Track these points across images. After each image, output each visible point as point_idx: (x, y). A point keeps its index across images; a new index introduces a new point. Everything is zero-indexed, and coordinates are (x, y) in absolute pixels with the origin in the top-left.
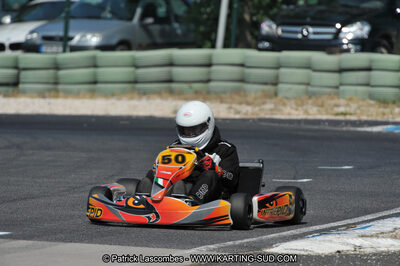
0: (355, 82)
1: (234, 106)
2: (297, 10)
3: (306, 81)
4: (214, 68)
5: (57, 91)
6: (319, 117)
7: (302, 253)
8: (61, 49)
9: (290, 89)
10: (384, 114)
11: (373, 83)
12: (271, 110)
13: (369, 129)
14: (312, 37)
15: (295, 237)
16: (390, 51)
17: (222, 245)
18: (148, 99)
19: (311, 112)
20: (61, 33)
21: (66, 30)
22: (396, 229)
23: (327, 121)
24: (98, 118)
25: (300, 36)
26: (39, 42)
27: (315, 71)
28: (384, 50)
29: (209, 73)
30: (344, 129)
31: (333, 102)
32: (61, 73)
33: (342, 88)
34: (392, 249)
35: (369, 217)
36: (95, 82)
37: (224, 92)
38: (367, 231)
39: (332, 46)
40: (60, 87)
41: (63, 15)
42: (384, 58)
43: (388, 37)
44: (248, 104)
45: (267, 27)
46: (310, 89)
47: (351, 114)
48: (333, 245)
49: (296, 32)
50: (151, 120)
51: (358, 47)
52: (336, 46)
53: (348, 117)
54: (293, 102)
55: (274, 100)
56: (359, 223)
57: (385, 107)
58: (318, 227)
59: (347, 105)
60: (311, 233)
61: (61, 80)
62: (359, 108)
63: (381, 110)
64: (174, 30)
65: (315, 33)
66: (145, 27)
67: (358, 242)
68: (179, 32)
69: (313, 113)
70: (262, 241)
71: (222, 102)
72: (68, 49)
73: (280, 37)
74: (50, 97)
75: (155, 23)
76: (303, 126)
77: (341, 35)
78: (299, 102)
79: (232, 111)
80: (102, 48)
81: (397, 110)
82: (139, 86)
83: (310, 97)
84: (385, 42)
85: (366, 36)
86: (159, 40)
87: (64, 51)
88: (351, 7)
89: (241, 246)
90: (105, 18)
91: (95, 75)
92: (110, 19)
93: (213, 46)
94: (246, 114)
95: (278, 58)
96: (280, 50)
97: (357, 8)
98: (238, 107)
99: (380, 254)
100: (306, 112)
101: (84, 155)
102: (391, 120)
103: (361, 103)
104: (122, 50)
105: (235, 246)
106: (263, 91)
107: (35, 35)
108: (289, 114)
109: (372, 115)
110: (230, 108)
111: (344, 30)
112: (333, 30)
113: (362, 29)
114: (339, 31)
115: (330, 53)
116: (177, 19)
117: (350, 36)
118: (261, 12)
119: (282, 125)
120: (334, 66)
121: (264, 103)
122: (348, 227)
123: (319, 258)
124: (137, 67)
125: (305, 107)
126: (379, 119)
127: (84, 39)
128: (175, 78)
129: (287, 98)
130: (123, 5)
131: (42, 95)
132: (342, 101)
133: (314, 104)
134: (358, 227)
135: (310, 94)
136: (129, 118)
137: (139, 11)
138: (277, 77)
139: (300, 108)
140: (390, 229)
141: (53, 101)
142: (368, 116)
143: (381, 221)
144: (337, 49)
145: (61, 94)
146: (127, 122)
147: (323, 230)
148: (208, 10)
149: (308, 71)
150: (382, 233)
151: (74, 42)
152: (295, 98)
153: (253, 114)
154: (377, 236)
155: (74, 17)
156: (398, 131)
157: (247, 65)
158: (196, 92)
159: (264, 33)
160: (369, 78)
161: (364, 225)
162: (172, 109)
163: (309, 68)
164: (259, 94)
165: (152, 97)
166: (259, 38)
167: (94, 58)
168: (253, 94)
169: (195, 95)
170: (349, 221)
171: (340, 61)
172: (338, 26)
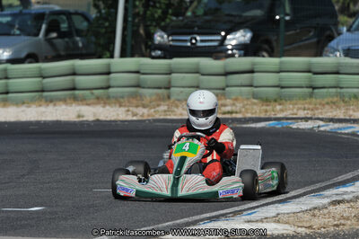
0: (239, 82)
1: (131, 109)
2: (186, 21)
3: (195, 84)
4: (112, 75)
9: (182, 92)
10: (266, 111)
11: (255, 84)
12: (165, 111)
13: (253, 125)
14: (199, 44)
15: (188, 225)
16: (271, 55)
18: (55, 105)
22: (278, 214)
24: (10, 124)
25: (189, 44)
27: (203, 75)
28: (265, 54)
29: (108, 80)
30: (231, 125)
31: (220, 102)
33: (227, 89)
34: (276, 233)
35: (255, 204)
36: (7, 93)
37: (123, 97)
38: (253, 217)
39: (218, 52)
42: (265, 61)
43: (268, 42)
44: (144, 106)
45: (160, 37)
47: (236, 113)
49: (186, 41)
50: (58, 123)
51: (242, 52)
52: (221, 52)
53: (234, 115)
54: (184, 103)
55: (167, 103)
56: (245, 210)
57: (267, 105)
58: (208, 215)
59: (234, 104)
60: (202, 220)
62: (243, 107)
63: (264, 107)
64: (77, 43)
65: (202, 41)
66: (49, 41)
68: (80, 45)
71: (120, 106)
73: (171, 46)
75: (58, 37)
77: (227, 42)
79: (130, 113)
80: (12, 61)
81: (278, 107)
82: (45, 94)
84: (266, 47)
85: (248, 42)
86: (62, 53)
88: (235, 16)
90: (14, 35)
91: (7, 85)
92: (19, 35)
93: (112, 56)
94: (142, 116)
95: (170, 65)
96: (171, 58)
97: (240, 16)
98: (135, 110)
102: (273, 116)
103: (245, 102)
104: (30, 62)
106: (157, 95)
108: (181, 114)
109: (256, 113)
110: (128, 111)
111: (228, 37)
112: (219, 38)
113: (244, 36)
114: (225, 38)
115: (217, 58)
116: (79, 33)
117: (234, 42)
118: (154, 24)
120: (221, 71)
121: (158, 105)
122: (235, 213)
124: (44, 78)
126: (262, 116)
128: (78, 86)
129: (179, 100)
130: (29, 23)
132: (229, 101)
134: (245, 213)
136: (38, 123)
137: (44, 27)
138: (170, 82)
140: (274, 214)
142: (252, 114)
143: (265, 208)
144: (224, 54)
146: (36, 127)
147: (213, 217)
148: (107, 24)
149: (197, 75)
150: (266, 218)
153: (149, 115)
154: (261, 221)
156: (280, 126)
157: (142, 71)
158: (98, 98)
159: (156, 42)
160: (252, 79)
161: (249, 212)
162: (76, 114)
163: (197, 73)
164: (154, 97)
165: (58, 103)
166: (153, 47)
167: (5, 70)
168: (148, 98)
169: (95, 101)
170: (236, 209)
171: (225, 66)
172: (223, 33)
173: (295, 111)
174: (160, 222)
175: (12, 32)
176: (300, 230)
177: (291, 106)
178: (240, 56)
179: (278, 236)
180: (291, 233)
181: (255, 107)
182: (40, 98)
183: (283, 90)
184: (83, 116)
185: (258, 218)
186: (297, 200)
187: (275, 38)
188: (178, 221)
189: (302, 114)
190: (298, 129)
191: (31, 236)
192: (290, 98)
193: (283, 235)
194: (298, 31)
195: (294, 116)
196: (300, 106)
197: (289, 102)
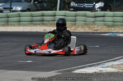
0: (99, 20)
3: (84, 20)
4: (56, 17)
5: (8, 24)
6: (89, 31)
7: (84, 73)
8: (9, 12)
9: (80, 23)
10: (109, 30)
11: (105, 21)
12: (74, 29)
13: (104, 35)
14: (86, 7)
15: (81, 68)
16: (111, 11)
17: (59, 71)
18: (36, 26)
19: (86, 30)
20: (9, 7)
21: (11, 6)
22: (113, 65)
23: (91, 32)
24: (21, 32)
25: (83, 7)
26: (2, 9)
27: (87, 17)
28: (108, 10)
29: (55, 18)
30: (97, 35)
31: (93, 26)
32: (10, 19)
33: (95, 22)
34: (112, 71)
35: (104, 61)
36: (20, 22)
38: (104, 66)
39: (92, 9)
40: (9, 23)
41: (10, 1)
42: (108, 13)
43: (110, 7)
45: (73, 4)
46: (86, 22)
47: (98, 30)
48: (93, 70)
49: (82, 5)
50: (37, 32)
51: (101, 10)
52: (94, 9)
53: (98, 31)
54: (80, 27)
55: (75, 26)
56: (101, 63)
57: (109, 28)
58: (88, 65)
59: (97, 27)
60: (86, 66)
61: (9, 21)
62: (101, 28)
63: (108, 29)
64: (44, 5)
65: (87, 6)
66: (35, 4)
67: (101, 69)
68: (45, 6)
69: (87, 30)
70: (71, 69)
72: (11, 12)
73: (76, 7)
74: (6, 26)
75: (38, 3)
76: (84, 34)
77: (95, 6)
78: (83, 27)
80: (22, 11)
81: (113, 29)
82: (33, 22)
83: (86, 25)
84: (109, 8)
85: (103, 6)
86: (39, 9)
87: (10, 12)
89: (65, 71)
90: (23, 2)
91: (20, 19)
92: (24, 2)
93: (56, 10)
95: (76, 13)
96: (76, 11)
99: (108, 73)
100: (85, 30)
101: (16, 44)
102: (111, 32)
103: (102, 27)
104: (28, 11)
105: (63, 71)
106: (71, 23)
107: (1, 7)
108: (80, 30)
109: (105, 30)
111: (96, 4)
112: (93, 5)
113: (102, 4)
114: (95, 5)
115: (92, 12)
116: (45, 2)
117: (98, 6)
119: (77, 34)
120: (93, 16)
121: (72, 27)
122: (98, 64)
123: (89, 74)
124: (33, 17)
125: (84, 28)
126: (107, 31)
127: (16, 8)
128: (44, 20)
129: (79, 26)
131: (3, 25)
132: (96, 26)
133: (87, 27)
134: (101, 64)
135: (86, 24)
136: (30, 32)
138: (76, 19)
139: (83, 28)
140: (111, 65)
141: (7, 27)
142: (104, 31)
143: (108, 63)
144: (94, 10)
145: (9, 25)
146: (30, 34)
147: (90, 65)
151: (13, 9)
152: (81, 25)
154: (107, 67)
155: (13, 2)
156: (113, 35)
157: (66, 15)
158: (51, 24)
159: (71, 6)
160: (104, 19)
161: (103, 64)
162: (44, 30)
163: (85, 16)
164: (70, 24)
165: (37, 26)
166: (70, 7)
167: (19, 14)
168: (68, 25)
169: (50, 25)
170: (98, 63)
171: (95, 14)
172: (94, 3)
173: (118, 30)
174: (72, 67)
175: (22, 1)
176: (120, 70)
177: (117, 28)
178: (100, 11)
179: (112, 72)
180: (117, 71)
181: (105, 28)
182: (31, 24)
183: (114, 23)
184: (46, 30)
185: (106, 66)
186: (119, 60)
187: (112, 5)
188: (78, 67)
189: (121, 31)
190: (119, 36)
191: (28, 71)
192: (117, 26)
193: (114, 72)
194: (120, 3)
195: (118, 32)
196: (120, 28)
197: (116, 27)
